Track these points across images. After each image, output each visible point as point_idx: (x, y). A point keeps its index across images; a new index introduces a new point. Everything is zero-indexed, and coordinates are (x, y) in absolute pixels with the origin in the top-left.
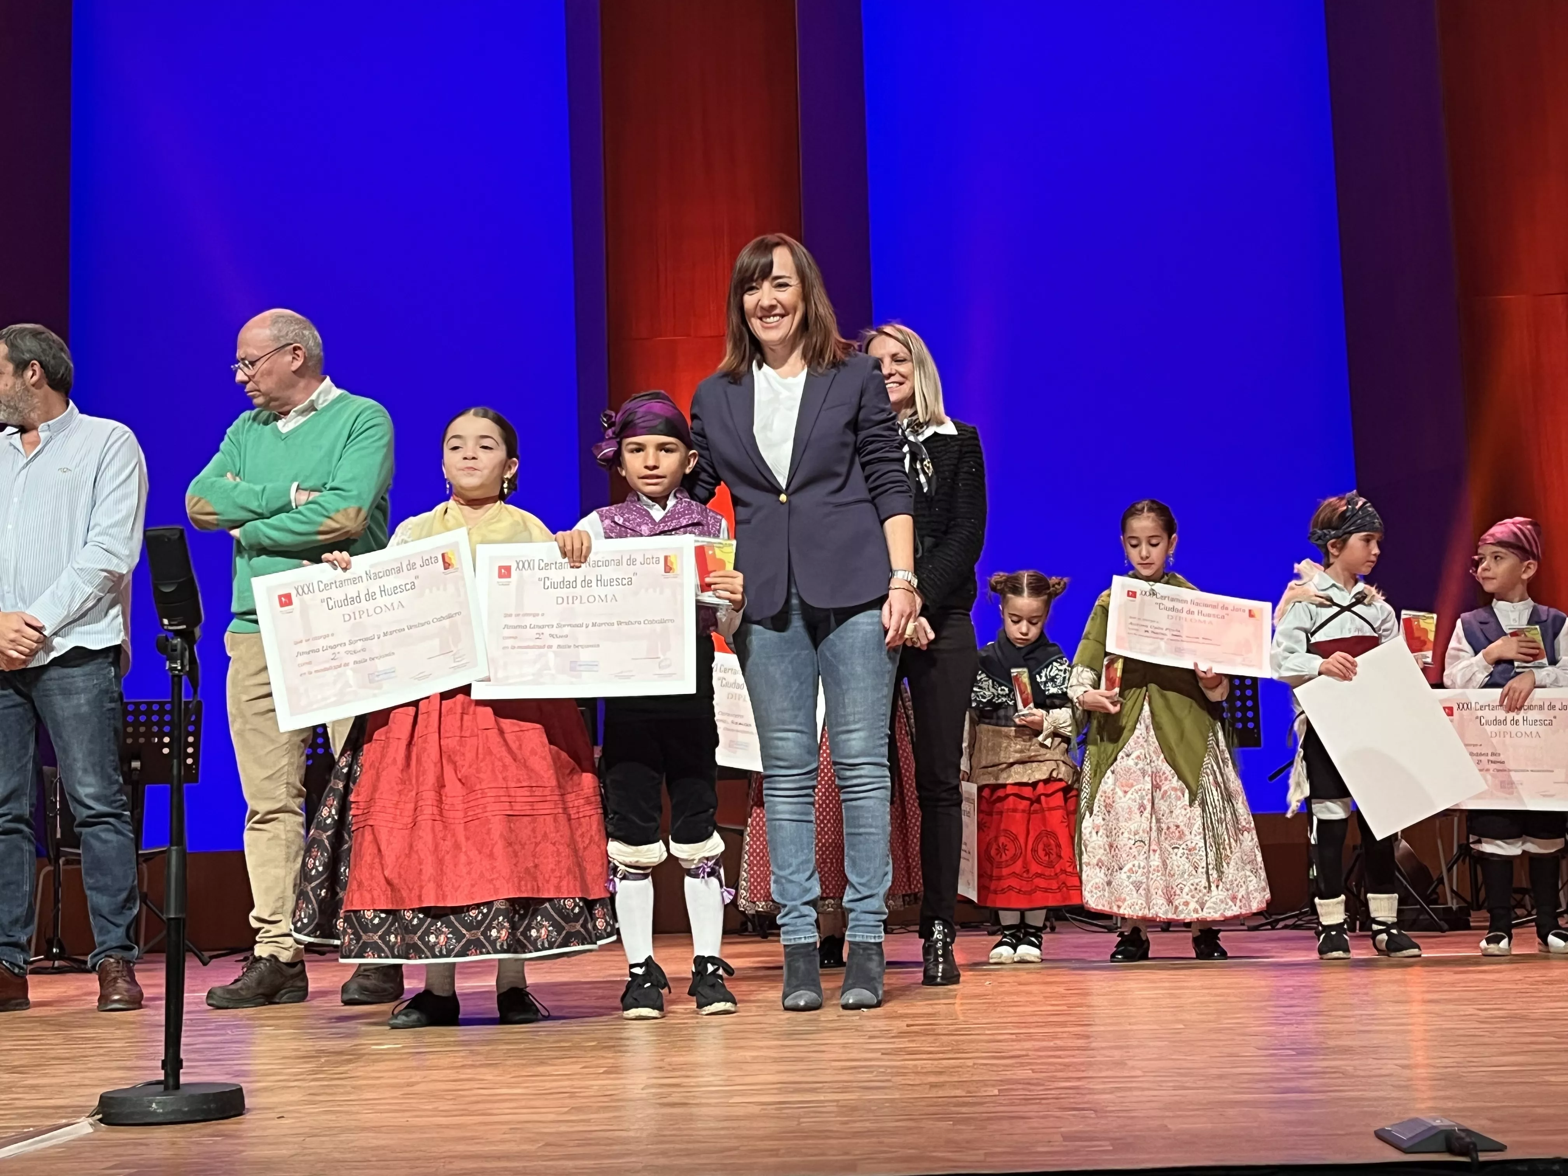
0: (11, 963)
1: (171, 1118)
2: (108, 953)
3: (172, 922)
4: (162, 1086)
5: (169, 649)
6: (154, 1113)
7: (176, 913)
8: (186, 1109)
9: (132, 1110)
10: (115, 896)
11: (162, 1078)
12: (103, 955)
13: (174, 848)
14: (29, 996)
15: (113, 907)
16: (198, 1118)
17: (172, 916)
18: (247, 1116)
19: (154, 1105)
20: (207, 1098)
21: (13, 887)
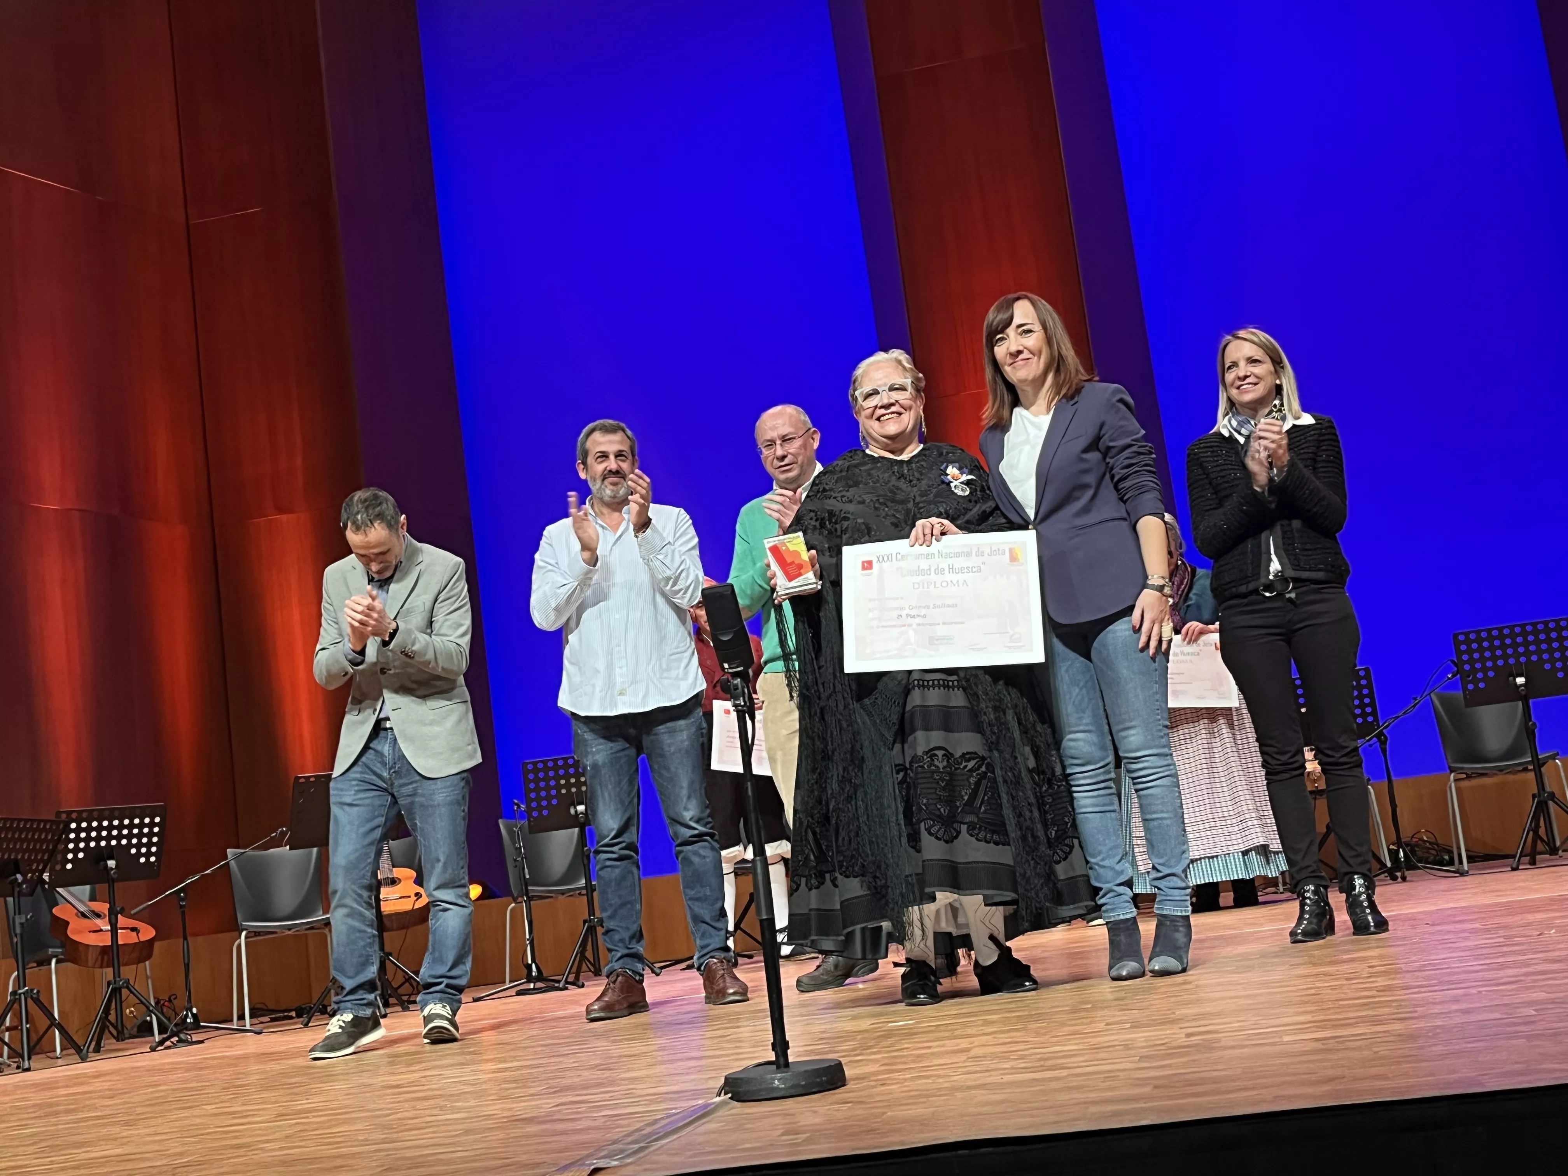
0: (633, 971)
1: (793, 1092)
2: (712, 954)
3: (765, 923)
4: (774, 1067)
5: (732, 687)
6: (777, 1088)
7: (767, 914)
8: (803, 1083)
9: (759, 1087)
10: (713, 905)
11: (774, 1059)
12: (708, 956)
13: (758, 858)
14: (647, 999)
15: (714, 914)
16: (814, 1090)
17: (764, 917)
18: (850, 1086)
19: (776, 1082)
20: (818, 1072)
21: (629, 906)
